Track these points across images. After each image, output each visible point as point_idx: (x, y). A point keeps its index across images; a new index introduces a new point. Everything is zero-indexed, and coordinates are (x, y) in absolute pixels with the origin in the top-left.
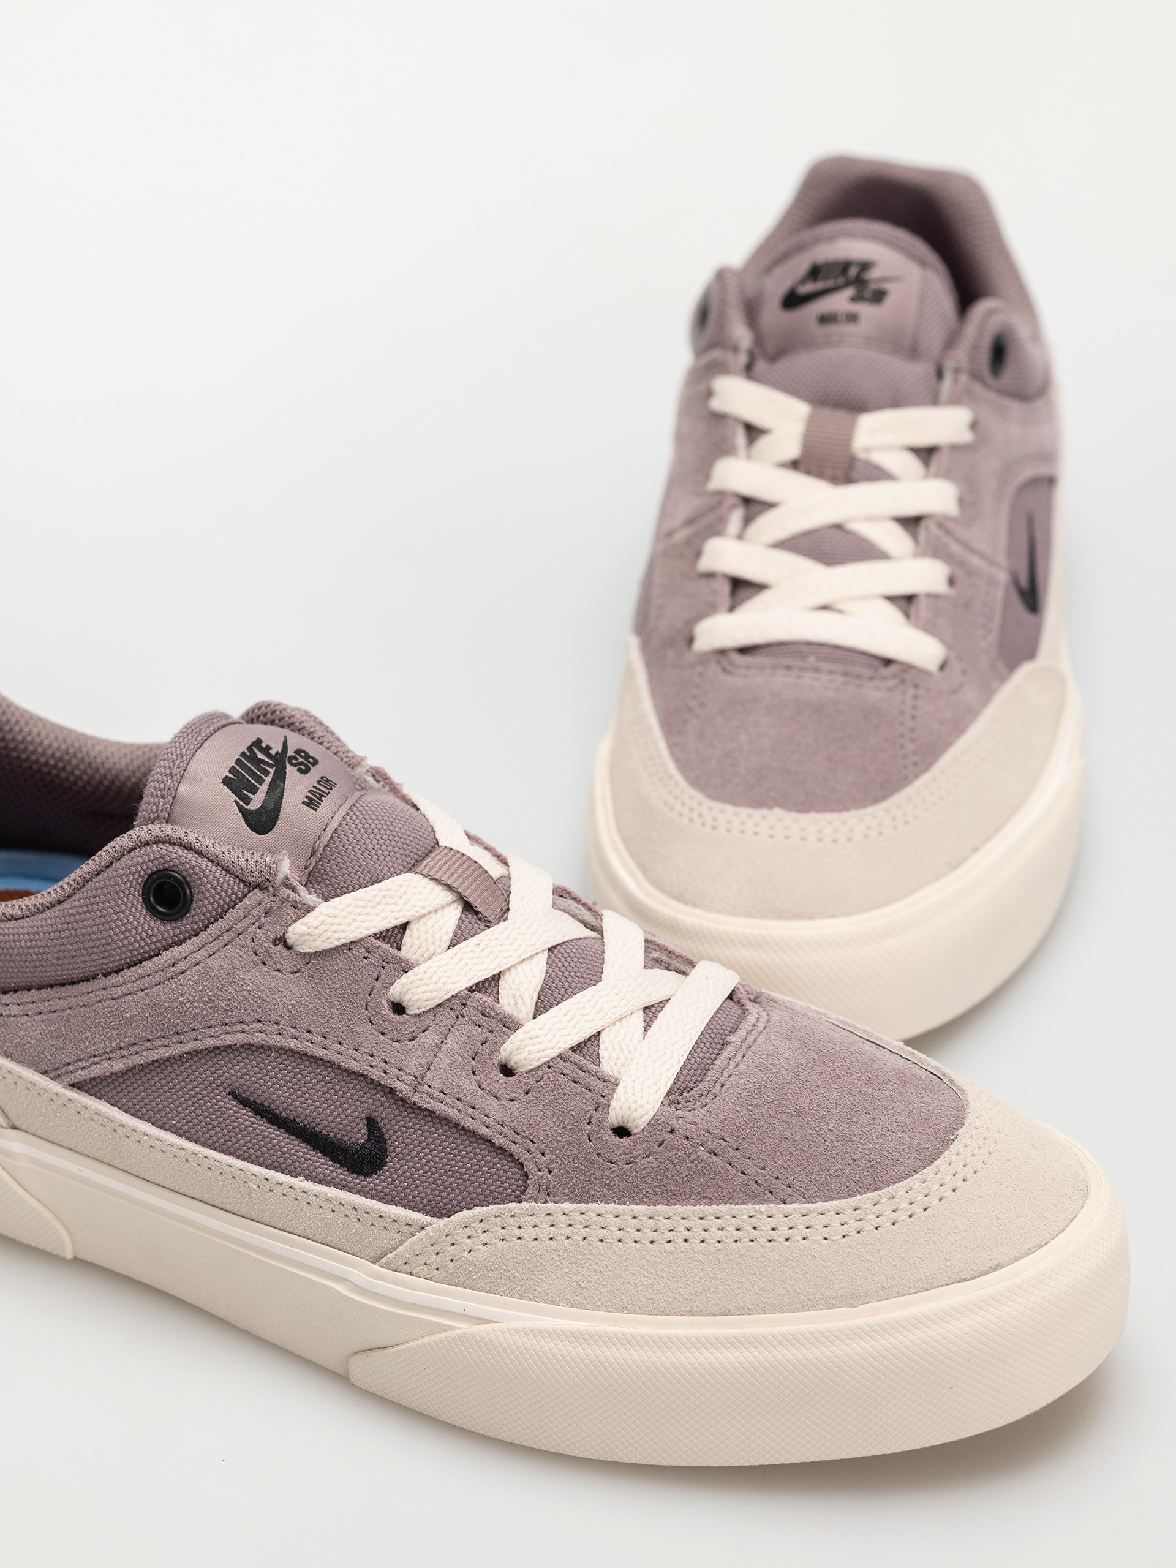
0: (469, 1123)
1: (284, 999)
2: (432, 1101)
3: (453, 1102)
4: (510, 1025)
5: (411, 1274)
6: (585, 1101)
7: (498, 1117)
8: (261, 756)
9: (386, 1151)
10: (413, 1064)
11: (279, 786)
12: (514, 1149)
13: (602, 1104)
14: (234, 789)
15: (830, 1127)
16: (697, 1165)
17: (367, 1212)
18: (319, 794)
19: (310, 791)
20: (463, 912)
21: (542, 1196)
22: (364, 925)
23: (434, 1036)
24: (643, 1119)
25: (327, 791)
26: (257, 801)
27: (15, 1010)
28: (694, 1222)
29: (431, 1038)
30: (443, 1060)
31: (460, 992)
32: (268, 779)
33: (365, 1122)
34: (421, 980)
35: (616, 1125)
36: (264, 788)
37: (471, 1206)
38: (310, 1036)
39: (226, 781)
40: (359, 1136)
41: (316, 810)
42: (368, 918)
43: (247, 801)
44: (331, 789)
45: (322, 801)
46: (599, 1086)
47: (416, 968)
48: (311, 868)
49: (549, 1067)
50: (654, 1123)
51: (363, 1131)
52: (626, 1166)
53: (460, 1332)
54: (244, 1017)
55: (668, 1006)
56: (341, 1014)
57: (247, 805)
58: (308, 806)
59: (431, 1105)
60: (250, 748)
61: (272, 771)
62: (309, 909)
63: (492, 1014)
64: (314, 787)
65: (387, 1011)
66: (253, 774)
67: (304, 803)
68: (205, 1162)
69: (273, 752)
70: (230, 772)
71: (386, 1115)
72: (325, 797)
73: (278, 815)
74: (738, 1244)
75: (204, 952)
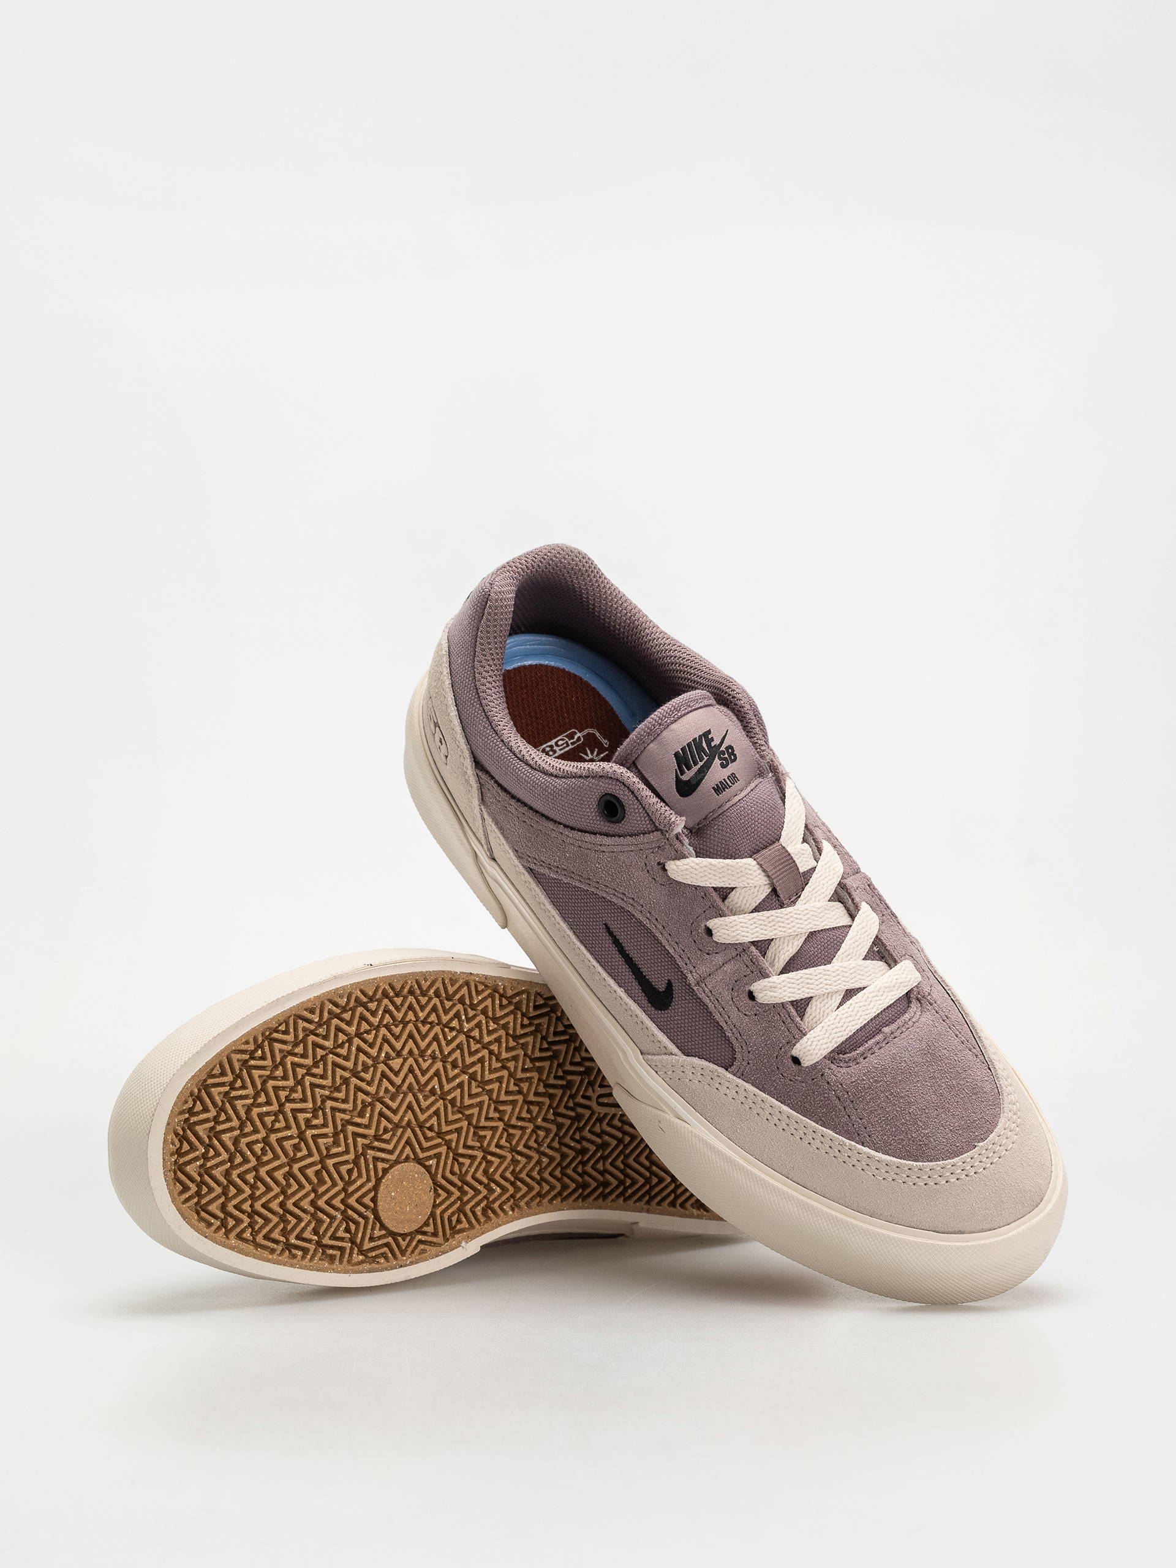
0: (717, 1017)
1: (651, 896)
2: (703, 994)
3: (714, 1000)
4: (764, 975)
5: (656, 1072)
6: (783, 1036)
7: (734, 1021)
8: (704, 745)
9: (671, 1003)
10: (703, 969)
11: (704, 771)
12: (734, 1042)
13: (791, 1044)
14: (679, 762)
15: (910, 1111)
16: (826, 1101)
17: (648, 1029)
18: (725, 785)
19: (721, 782)
20: (771, 891)
21: (739, 1074)
22: (710, 881)
23: (720, 959)
24: (808, 1062)
25: (730, 784)
26: (688, 775)
27: (513, 811)
28: (809, 1132)
29: (719, 959)
30: (719, 976)
31: (744, 943)
32: (701, 764)
33: (667, 982)
34: (726, 926)
35: (795, 1056)
36: (695, 769)
37: (701, 1057)
38: (656, 923)
39: (676, 755)
40: (661, 987)
41: (718, 795)
42: (714, 878)
43: (682, 773)
44: (734, 784)
45: (725, 791)
46: (795, 1031)
47: (727, 918)
48: (701, 826)
49: (774, 1007)
50: (814, 1066)
51: (663, 986)
52: (789, 1081)
53: (668, 1117)
54: (627, 893)
55: (861, 994)
56: (677, 921)
57: (681, 775)
58: (715, 791)
59: (701, 995)
60: (700, 737)
61: (706, 758)
62: (684, 857)
63: (756, 963)
64: (724, 779)
65: (701, 930)
66: (693, 757)
67: (713, 788)
68: (577, 950)
69: (713, 744)
70: (681, 749)
71: (676, 986)
72: (727, 789)
73: (695, 790)
74: (827, 1155)
75: (619, 848)
